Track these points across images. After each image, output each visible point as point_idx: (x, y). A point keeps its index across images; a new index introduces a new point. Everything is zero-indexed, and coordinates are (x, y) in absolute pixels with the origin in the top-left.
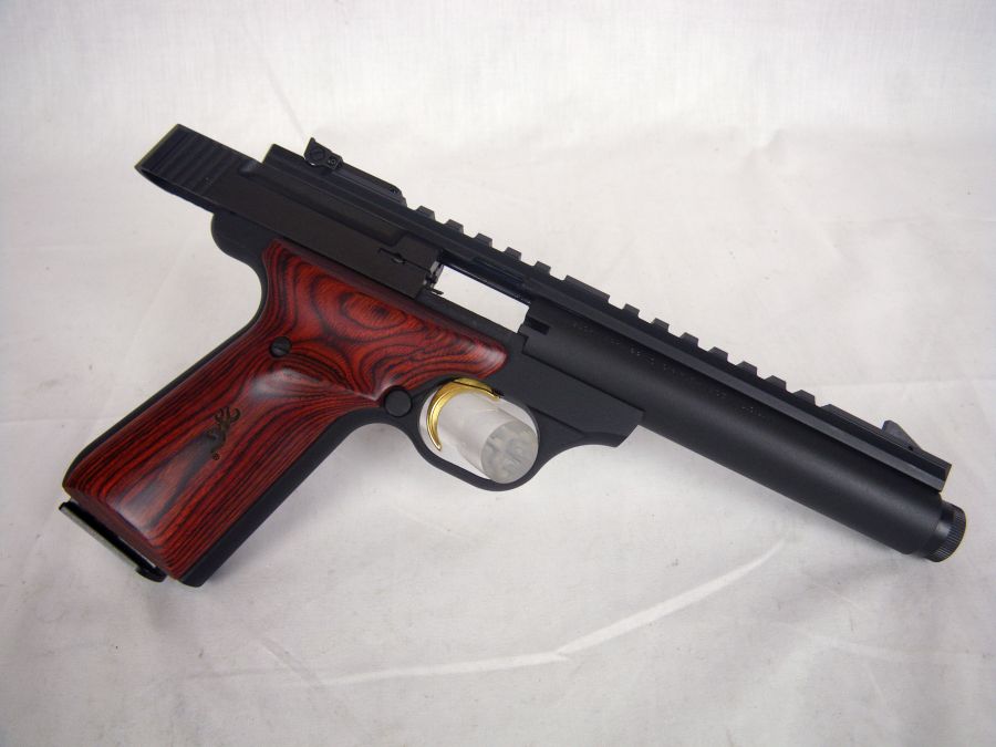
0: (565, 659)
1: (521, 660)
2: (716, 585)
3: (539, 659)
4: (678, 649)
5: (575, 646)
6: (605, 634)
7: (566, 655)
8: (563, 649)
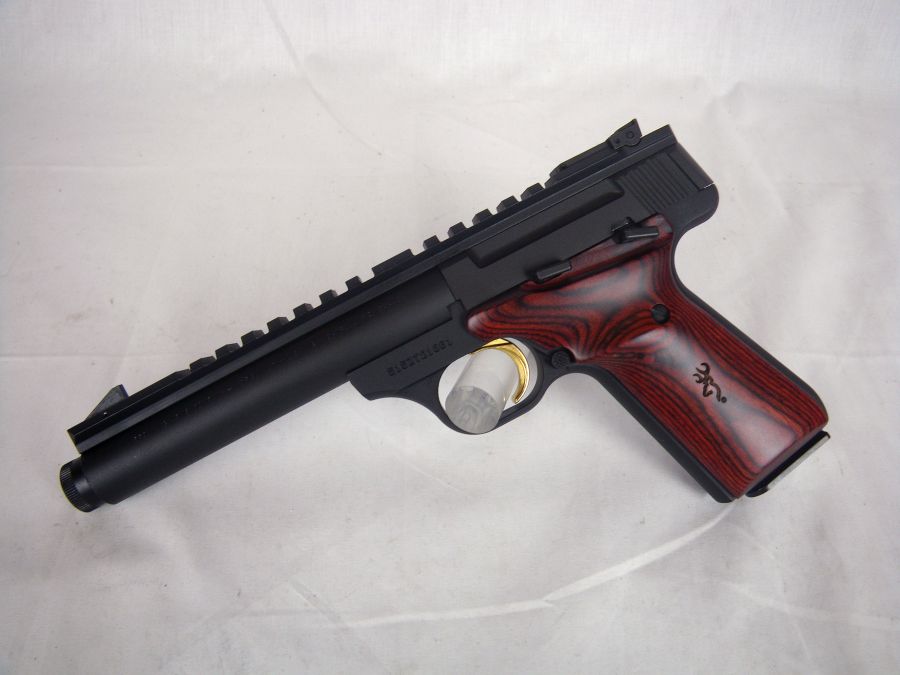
0: (551, 605)
1: (514, 607)
3: (529, 605)
5: (560, 594)
7: (552, 602)
8: (548, 597)
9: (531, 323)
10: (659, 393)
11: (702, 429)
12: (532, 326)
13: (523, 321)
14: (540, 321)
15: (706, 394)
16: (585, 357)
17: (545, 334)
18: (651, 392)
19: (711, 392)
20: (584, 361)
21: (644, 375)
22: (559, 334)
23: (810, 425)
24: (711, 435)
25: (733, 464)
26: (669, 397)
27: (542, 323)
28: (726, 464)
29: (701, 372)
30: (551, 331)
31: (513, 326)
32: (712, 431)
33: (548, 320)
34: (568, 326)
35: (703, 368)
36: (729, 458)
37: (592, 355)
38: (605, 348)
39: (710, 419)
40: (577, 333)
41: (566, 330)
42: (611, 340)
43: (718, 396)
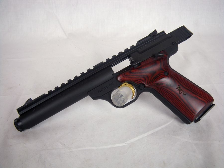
0: (127, 145)
1: (117, 145)
2: (160, 128)
3: (121, 145)
4: (152, 142)
5: (129, 142)
6: (135, 139)
7: (127, 144)
8: (126, 143)
9: (133, 77)
10: (168, 94)
11: (180, 103)
12: (134, 78)
13: (131, 77)
14: (136, 76)
15: (180, 93)
16: (148, 85)
17: (137, 80)
18: (166, 93)
19: (182, 93)
20: (148, 86)
21: (163, 89)
22: (141, 80)
23: (209, 101)
24: (183, 104)
25: (190, 112)
26: (170, 94)
27: (136, 77)
28: (188, 112)
29: (178, 87)
30: (138, 79)
31: (129, 78)
32: (183, 103)
33: (137, 76)
34: (143, 77)
35: (179, 87)
36: (189, 110)
37: (150, 85)
38: (153, 83)
39: (182, 100)
40: (145, 79)
41: (142, 79)
42: (154, 80)
43: (184, 94)
